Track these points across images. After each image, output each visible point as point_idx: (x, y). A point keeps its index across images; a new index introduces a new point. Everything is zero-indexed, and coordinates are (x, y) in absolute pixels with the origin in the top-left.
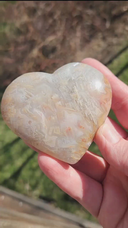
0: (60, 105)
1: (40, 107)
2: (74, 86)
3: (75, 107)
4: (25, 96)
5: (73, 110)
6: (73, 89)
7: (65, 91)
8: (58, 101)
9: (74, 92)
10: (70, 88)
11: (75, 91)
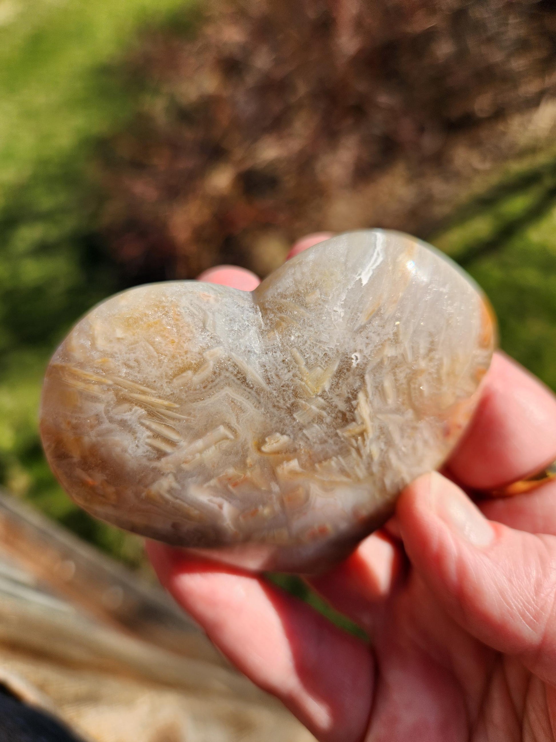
0: (294, 473)
1: (213, 482)
2: (355, 397)
3: (353, 468)
4: (147, 444)
5: (344, 479)
6: (352, 409)
7: (320, 419)
8: (288, 460)
9: (354, 420)
10: (342, 406)
11: (358, 418)
